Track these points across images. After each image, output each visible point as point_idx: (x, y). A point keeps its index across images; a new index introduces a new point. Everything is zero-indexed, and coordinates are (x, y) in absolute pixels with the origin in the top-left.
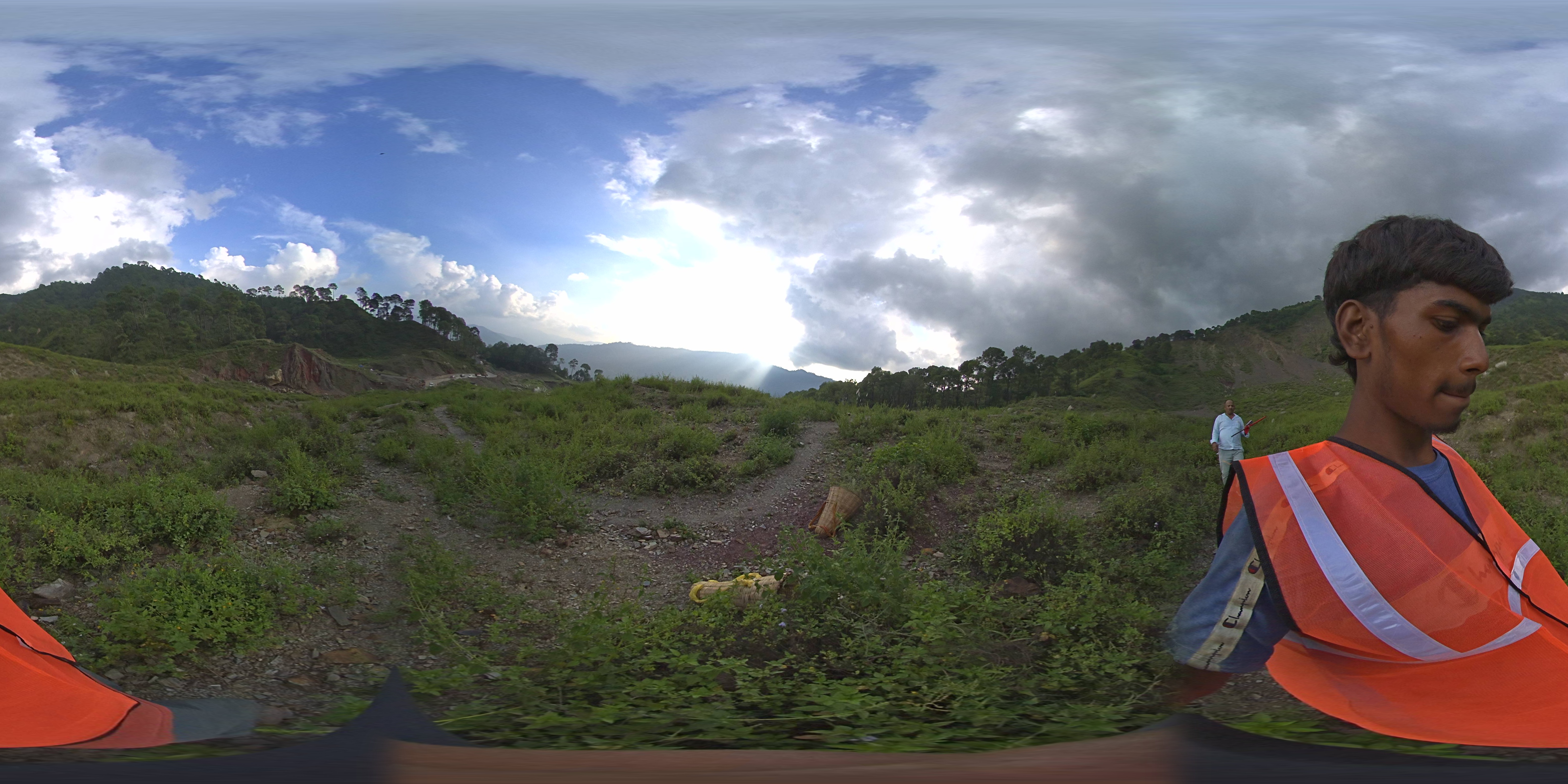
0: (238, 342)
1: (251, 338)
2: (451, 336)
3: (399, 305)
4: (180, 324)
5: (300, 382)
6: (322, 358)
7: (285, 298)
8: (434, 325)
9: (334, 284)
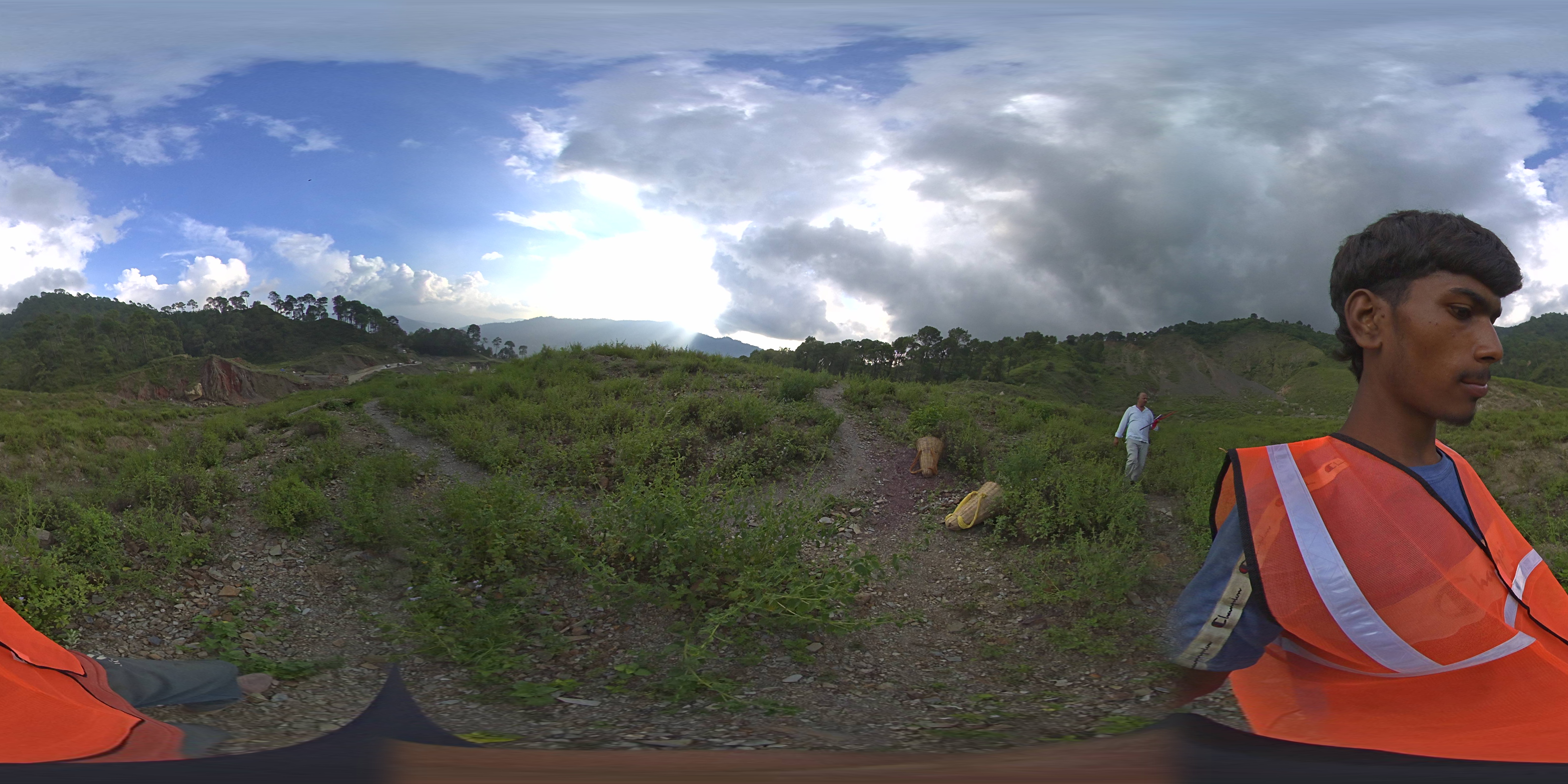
0: (154, 360)
1: (168, 355)
2: (368, 328)
3: (312, 304)
4: (96, 349)
5: (221, 394)
6: (241, 366)
7: (200, 312)
8: (351, 320)
9: (246, 292)
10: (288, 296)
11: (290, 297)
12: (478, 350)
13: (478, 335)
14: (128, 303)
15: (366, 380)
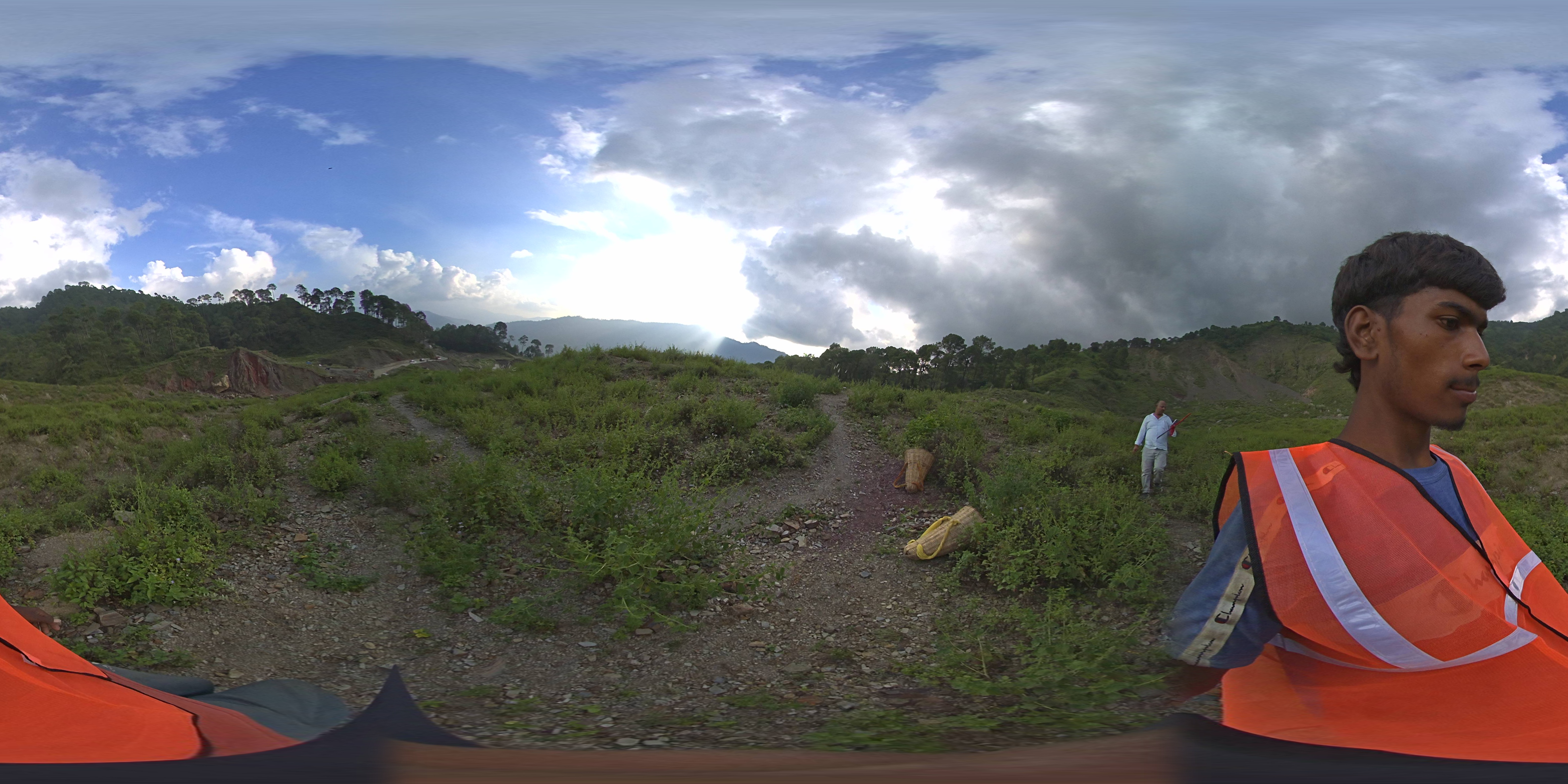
0: (181, 352)
1: (194, 347)
2: (395, 324)
3: (339, 298)
4: (123, 341)
5: (248, 386)
6: (268, 359)
7: (225, 304)
8: (377, 314)
9: (273, 285)
10: (315, 290)
11: (317, 292)
12: (504, 348)
13: (504, 332)
14: (153, 295)
15: (392, 375)
